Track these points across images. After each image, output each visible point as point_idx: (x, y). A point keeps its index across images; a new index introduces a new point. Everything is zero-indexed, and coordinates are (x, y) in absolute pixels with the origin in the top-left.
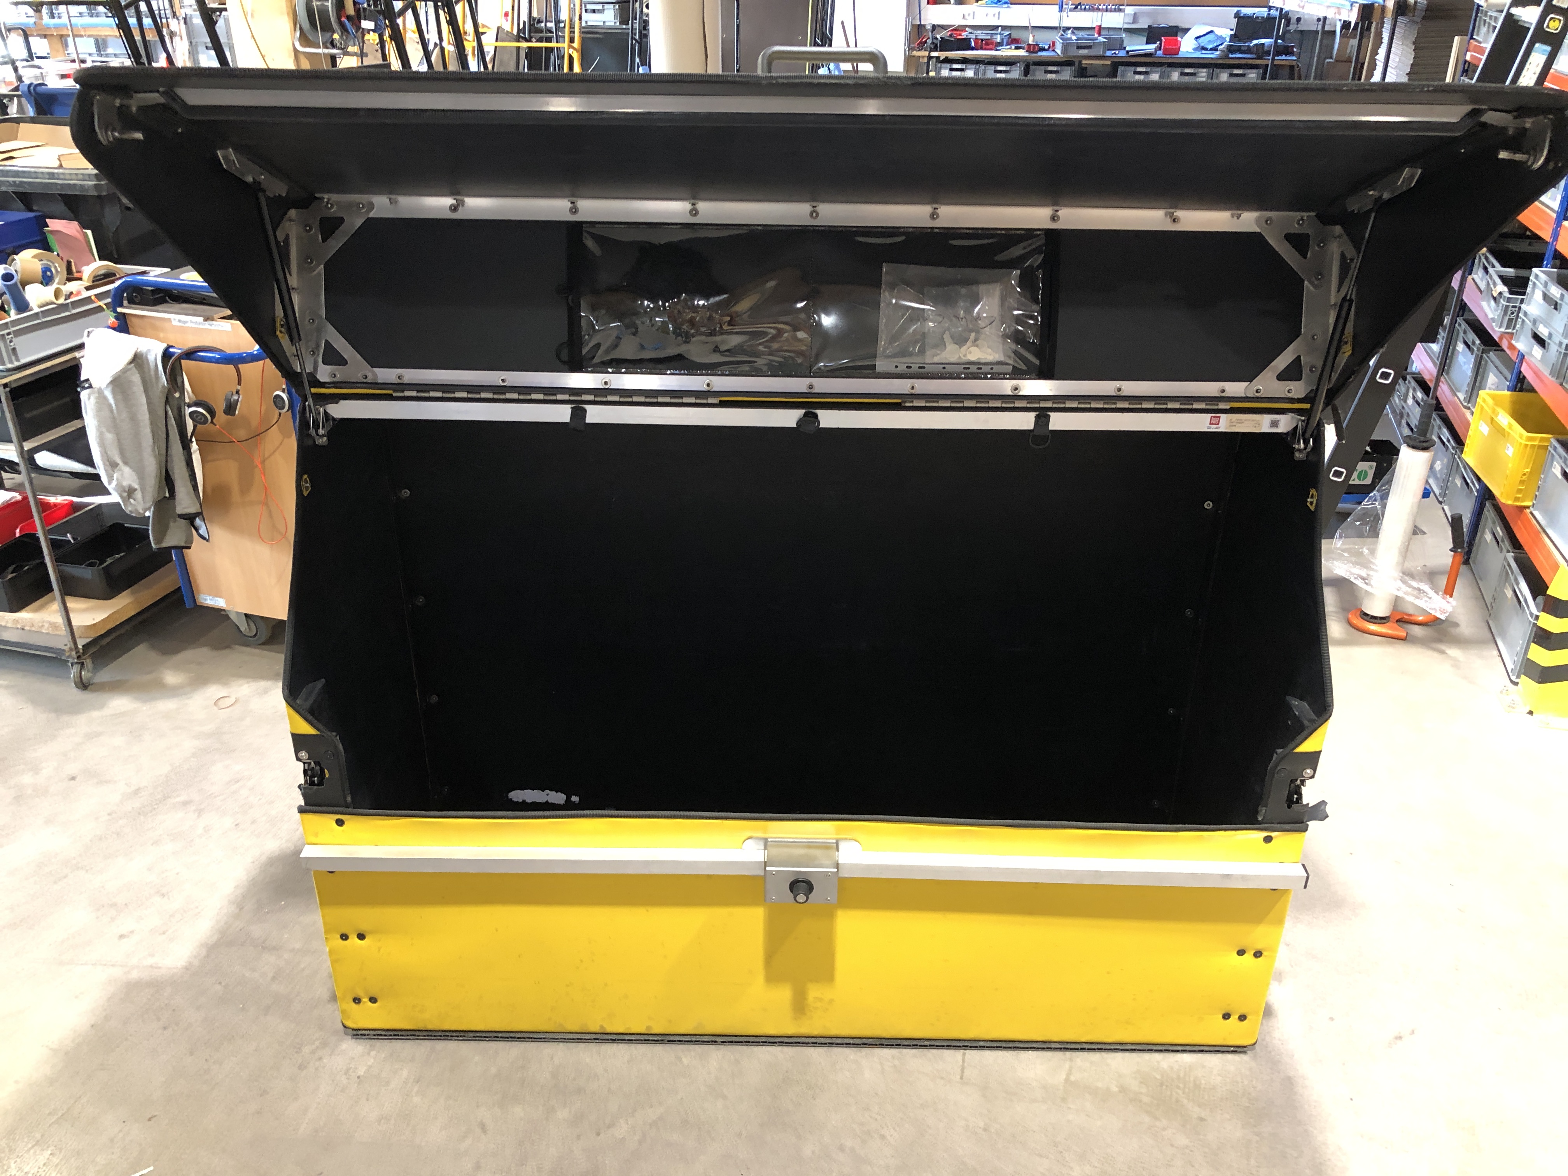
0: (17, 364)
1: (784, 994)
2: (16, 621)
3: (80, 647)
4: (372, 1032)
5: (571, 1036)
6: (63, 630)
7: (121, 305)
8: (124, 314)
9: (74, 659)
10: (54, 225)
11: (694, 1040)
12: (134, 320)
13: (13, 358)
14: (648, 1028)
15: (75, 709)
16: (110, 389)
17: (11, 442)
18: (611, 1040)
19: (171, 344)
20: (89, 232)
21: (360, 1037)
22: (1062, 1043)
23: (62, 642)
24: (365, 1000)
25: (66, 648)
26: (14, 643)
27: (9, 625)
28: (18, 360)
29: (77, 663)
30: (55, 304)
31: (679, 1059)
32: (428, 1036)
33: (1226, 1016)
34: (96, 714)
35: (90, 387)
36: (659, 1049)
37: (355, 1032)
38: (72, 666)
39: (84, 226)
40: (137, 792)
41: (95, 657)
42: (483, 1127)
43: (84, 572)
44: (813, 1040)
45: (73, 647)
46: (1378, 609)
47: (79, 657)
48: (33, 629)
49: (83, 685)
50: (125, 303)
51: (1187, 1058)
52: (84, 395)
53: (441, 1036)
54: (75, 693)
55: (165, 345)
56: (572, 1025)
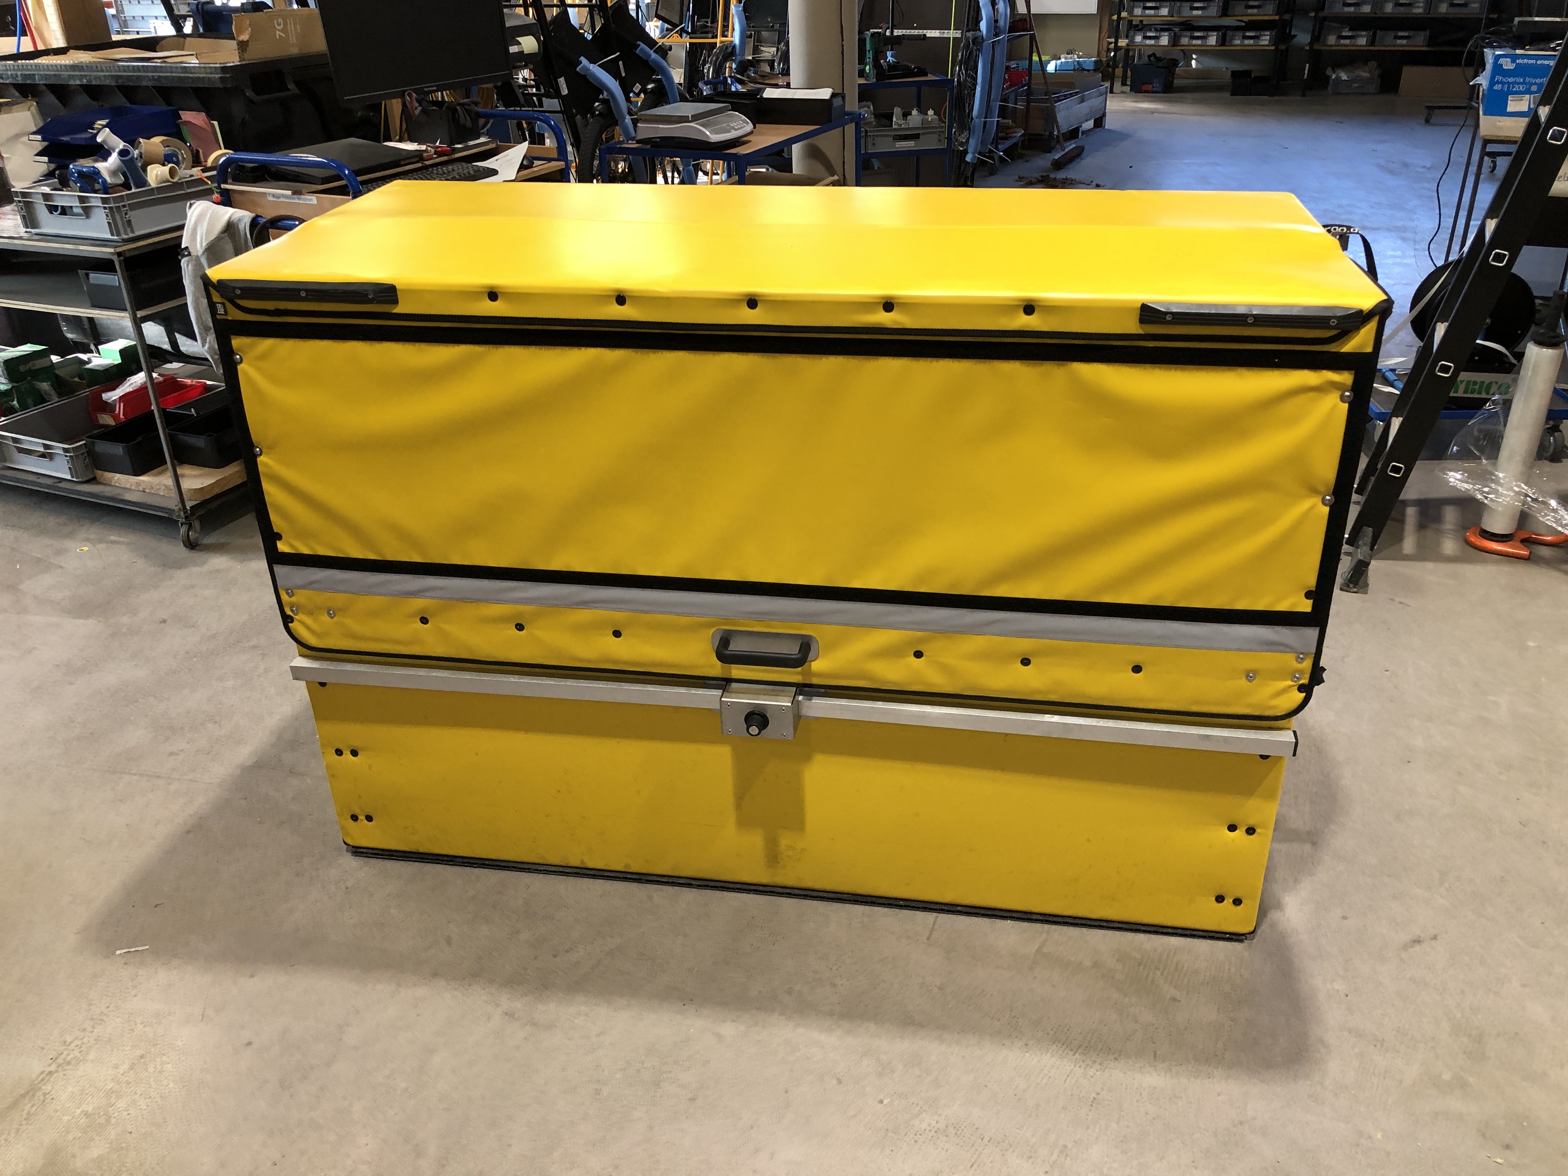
0: (131, 235)
1: (755, 841)
2: (138, 484)
3: (188, 508)
4: (370, 851)
5: (553, 869)
6: (174, 494)
7: (226, 183)
8: (227, 190)
9: (183, 519)
10: (187, 116)
11: (670, 881)
12: (236, 195)
13: (129, 230)
14: (627, 865)
15: (179, 565)
16: (205, 256)
17: (126, 310)
18: (591, 875)
19: (259, 214)
20: (216, 123)
21: (359, 854)
22: (1045, 915)
23: (173, 503)
24: (362, 817)
25: (176, 508)
26: (133, 503)
27: (133, 488)
28: (133, 232)
29: (186, 524)
30: (171, 182)
31: (650, 897)
32: (420, 858)
33: (1220, 899)
34: (195, 570)
35: (189, 254)
36: (633, 887)
37: (354, 850)
38: (182, 525)
39: (211, 117)
40: (214, 636)
41: (202, 519)
42: (449, 941)
43: (199, 442)
44: (788, 891)
45: (181, 507)
46: (1499, 524)
47: (186, 518)
48: (152, 491)
49: (191, 545)
50: (230, 181)
51: (1175, 941)
52: (184, 262)
53: (432, 859)
54: (181, 550)
55: (253, 215)
56: (554, 858)
